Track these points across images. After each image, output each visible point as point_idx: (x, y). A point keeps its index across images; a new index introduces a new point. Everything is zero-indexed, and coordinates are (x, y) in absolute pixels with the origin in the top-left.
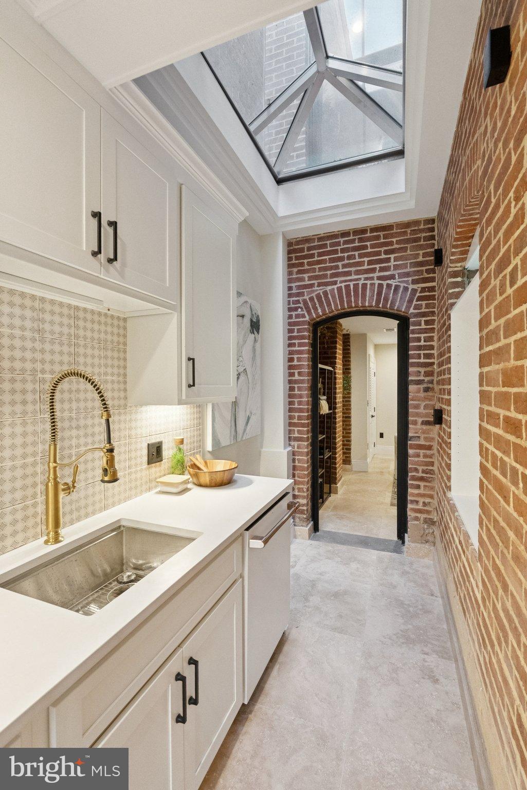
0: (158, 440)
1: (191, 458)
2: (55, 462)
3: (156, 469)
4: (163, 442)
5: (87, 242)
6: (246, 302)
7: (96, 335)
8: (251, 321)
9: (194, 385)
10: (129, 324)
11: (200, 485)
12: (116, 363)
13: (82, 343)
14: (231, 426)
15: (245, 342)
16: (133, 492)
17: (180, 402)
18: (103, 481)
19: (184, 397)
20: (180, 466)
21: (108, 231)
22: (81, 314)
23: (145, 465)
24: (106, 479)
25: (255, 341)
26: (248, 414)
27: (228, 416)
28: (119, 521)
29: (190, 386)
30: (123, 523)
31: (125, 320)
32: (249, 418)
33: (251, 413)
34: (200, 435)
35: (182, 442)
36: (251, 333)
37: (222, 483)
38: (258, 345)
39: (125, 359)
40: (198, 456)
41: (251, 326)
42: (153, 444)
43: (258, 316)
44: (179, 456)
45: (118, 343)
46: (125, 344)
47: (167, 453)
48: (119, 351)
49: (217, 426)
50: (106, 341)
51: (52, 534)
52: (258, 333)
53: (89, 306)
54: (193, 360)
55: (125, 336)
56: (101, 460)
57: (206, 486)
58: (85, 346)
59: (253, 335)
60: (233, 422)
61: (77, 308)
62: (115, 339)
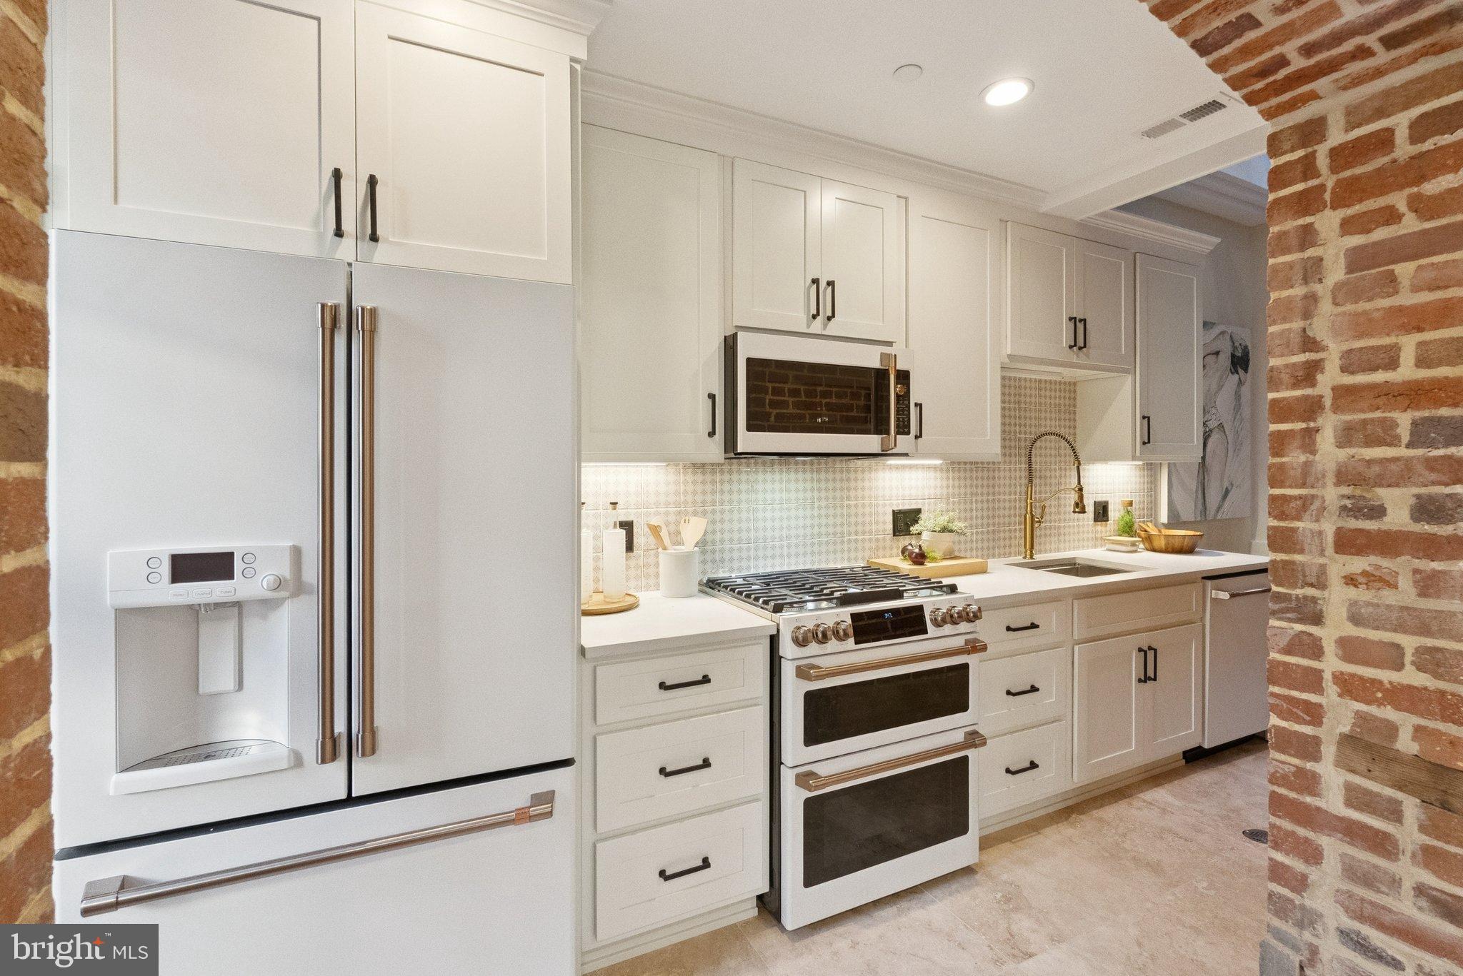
0: (1104, 499)
1: (1141, 524)
2: (1031, 499)
3: (1100, 527)
4: (1109, 503)
5: (1066, 339)
6: (1223, 333)
7: (1053, 401)
8: (1233, 356)
9: (1149, 442)
10: (1078, 389)
11: (1154, 550)
12: (1067, 423)
13: (1043, 408)
14: (1197, 497)
15: (1220, 387)
16: (1085, 544)
17: (1134, 458)
18: (1074, 512)
19: (1138, 454)
20: (1128, 529)
21: (1080, 326)
22: (1043, 385)
23: (1092, 522)
24: (1077, 510)
25: (1240, 383)
26: (1226, 484)
27: (1193, 484)
28: (1074, 558)
29: (1144, 443)
30: (1078, 561)
31: (1075, 384)
32: (1227, 492)
33: (1232, 485)
34: (1151, 502)
35: (1131, 504)
36: (1232, 373)
37: (1182, 549)
38: (1245, 390)
39: (1075, 420)
40: (1149, 524)
41: (1233, 363)
42: (1100, 502)
43: (1246, 347)
44: (1127, 518)
45: (1070, 405)
46: (1075, 406)
47: (1115, 513)
48: (1070, 413)
49: (1174, 495)
50: (1060, 405)
51: (1028, 552)
52: (1246, 371)
53: (1048, 378)
54: (1149, 418)
55: (1075, 399)
56: (1074, 497)
57: (1161, 551)
58: (1046, 411)
59: (1236, 376)
60: (1200, 492)
61: (1040, 381)
62: (1067, 402)
